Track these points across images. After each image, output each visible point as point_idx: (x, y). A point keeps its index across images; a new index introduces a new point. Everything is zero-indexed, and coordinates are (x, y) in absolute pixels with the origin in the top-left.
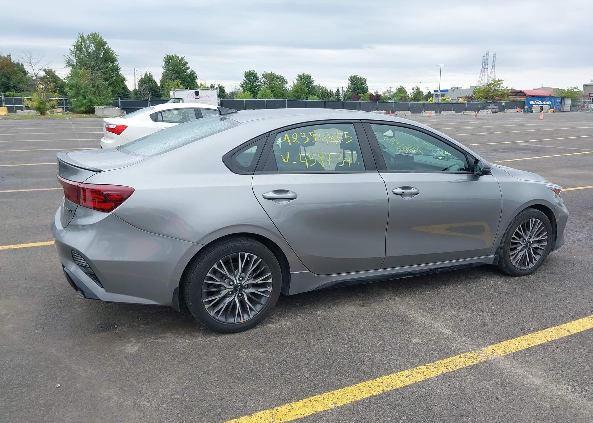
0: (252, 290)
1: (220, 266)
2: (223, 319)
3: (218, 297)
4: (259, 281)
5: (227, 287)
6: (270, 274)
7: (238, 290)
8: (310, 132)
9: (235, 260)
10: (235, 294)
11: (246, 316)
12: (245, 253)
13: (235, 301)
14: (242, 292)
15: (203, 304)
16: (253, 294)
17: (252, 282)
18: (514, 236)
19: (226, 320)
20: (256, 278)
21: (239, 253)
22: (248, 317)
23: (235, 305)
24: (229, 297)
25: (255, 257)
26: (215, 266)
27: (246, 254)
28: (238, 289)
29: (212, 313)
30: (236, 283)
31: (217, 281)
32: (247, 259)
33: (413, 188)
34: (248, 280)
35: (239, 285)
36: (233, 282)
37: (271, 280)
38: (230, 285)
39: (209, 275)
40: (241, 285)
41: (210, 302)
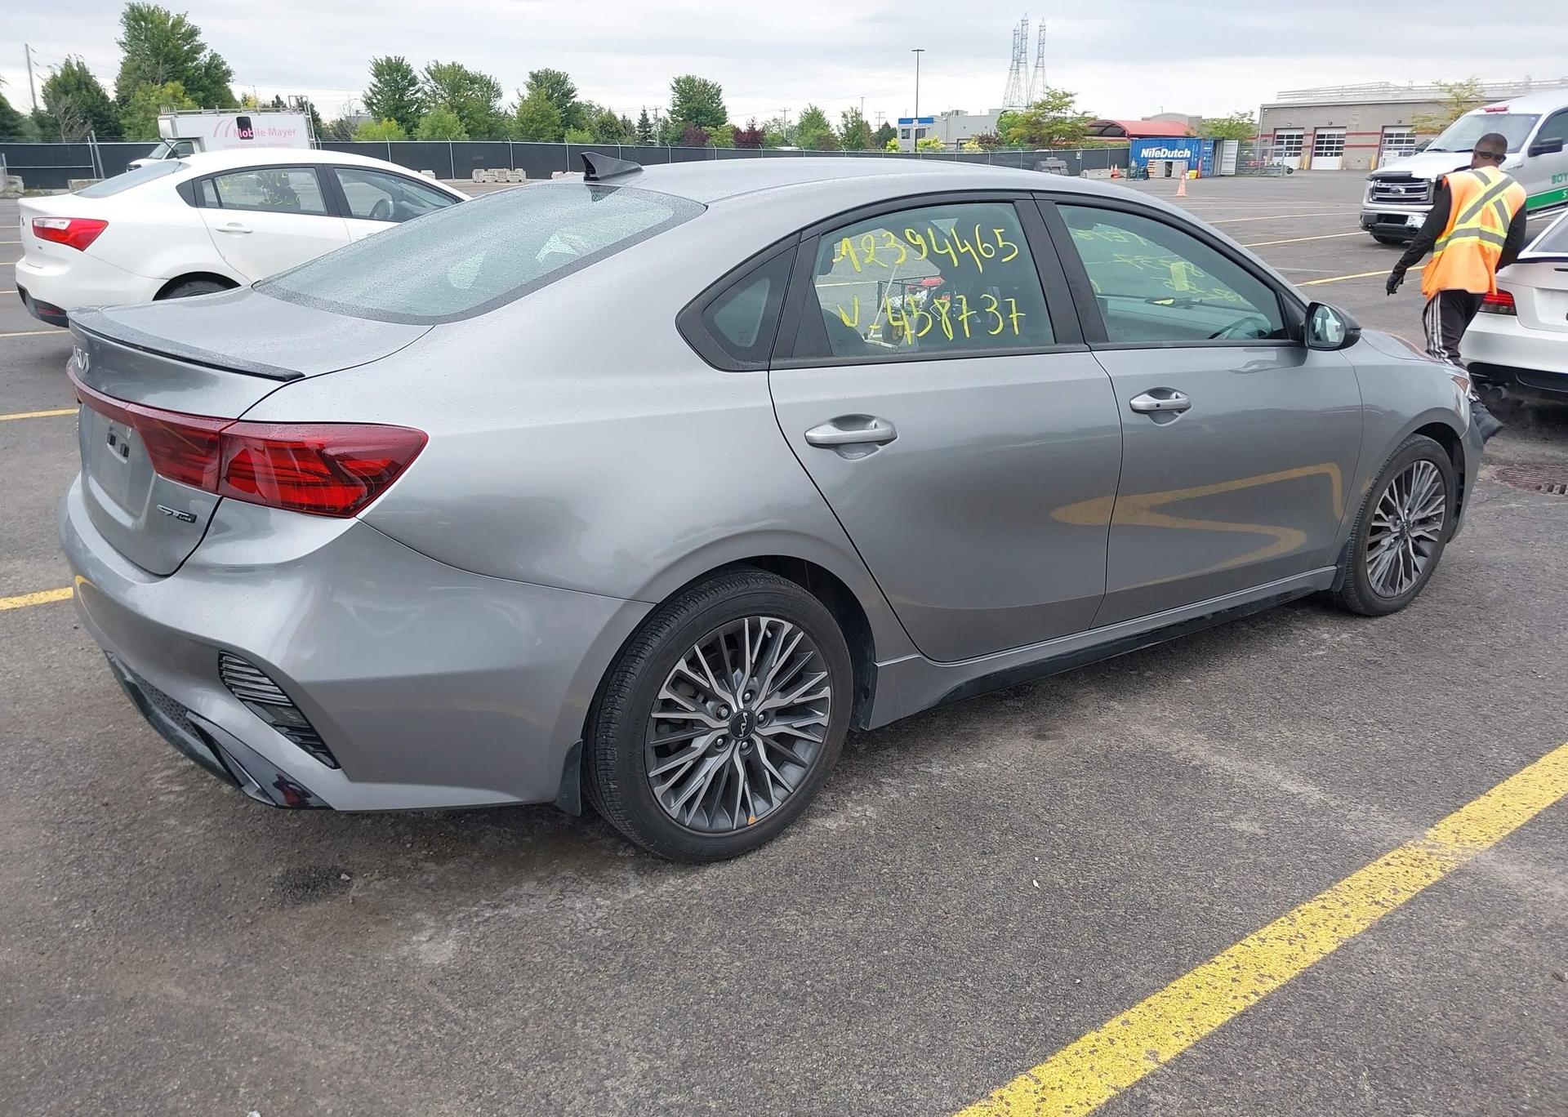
0: (778, 727)
1: (693, 663)
2: (703, 823)
3: (687, 759)
4: (795, 697)
5: (713, 723)
6: (825, 674)
7: (743, 730)
8: (908, 230)
9: (735, 641)
10: (734, 741)
11: (760, 805)
12: (762, 619)
13: (733, 765)
14: (753, 736)
15: (649, 785)
16: (780, 737)
17: (779, 701)
18: (1378, 511)
19: (710, 825)
20: (786, 689)
21: (746, 620)
22: (768, 806)
23: (733, 776)
24: (718, 753)
25: (788, 627)
26: (682, 665)
27: (764, 621)
28: (741, 728)
29: (675, 808)
30: (735, 710)
31: (686, 710)
32: (765, 634)
33: (1175, 391)
34: (767, 698)
35: (745, 714)
36: (728, 706)
37: (826, 692)
38: (719, 717)
39: (665, 694)
40: (751, 714)
41: (666, 776)
